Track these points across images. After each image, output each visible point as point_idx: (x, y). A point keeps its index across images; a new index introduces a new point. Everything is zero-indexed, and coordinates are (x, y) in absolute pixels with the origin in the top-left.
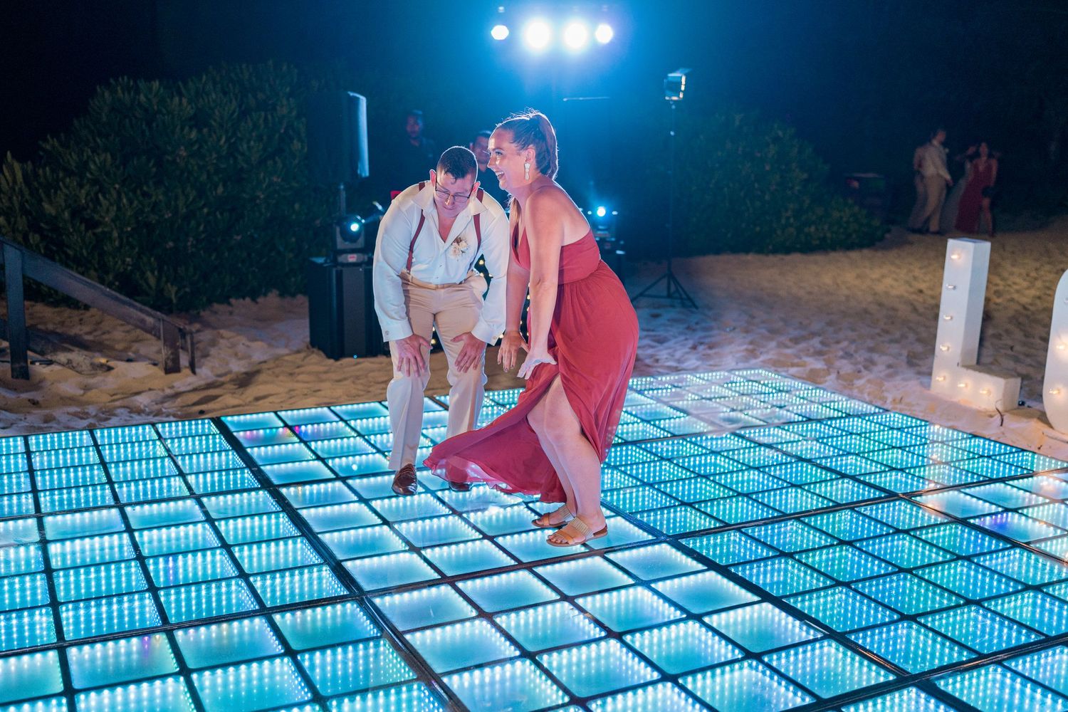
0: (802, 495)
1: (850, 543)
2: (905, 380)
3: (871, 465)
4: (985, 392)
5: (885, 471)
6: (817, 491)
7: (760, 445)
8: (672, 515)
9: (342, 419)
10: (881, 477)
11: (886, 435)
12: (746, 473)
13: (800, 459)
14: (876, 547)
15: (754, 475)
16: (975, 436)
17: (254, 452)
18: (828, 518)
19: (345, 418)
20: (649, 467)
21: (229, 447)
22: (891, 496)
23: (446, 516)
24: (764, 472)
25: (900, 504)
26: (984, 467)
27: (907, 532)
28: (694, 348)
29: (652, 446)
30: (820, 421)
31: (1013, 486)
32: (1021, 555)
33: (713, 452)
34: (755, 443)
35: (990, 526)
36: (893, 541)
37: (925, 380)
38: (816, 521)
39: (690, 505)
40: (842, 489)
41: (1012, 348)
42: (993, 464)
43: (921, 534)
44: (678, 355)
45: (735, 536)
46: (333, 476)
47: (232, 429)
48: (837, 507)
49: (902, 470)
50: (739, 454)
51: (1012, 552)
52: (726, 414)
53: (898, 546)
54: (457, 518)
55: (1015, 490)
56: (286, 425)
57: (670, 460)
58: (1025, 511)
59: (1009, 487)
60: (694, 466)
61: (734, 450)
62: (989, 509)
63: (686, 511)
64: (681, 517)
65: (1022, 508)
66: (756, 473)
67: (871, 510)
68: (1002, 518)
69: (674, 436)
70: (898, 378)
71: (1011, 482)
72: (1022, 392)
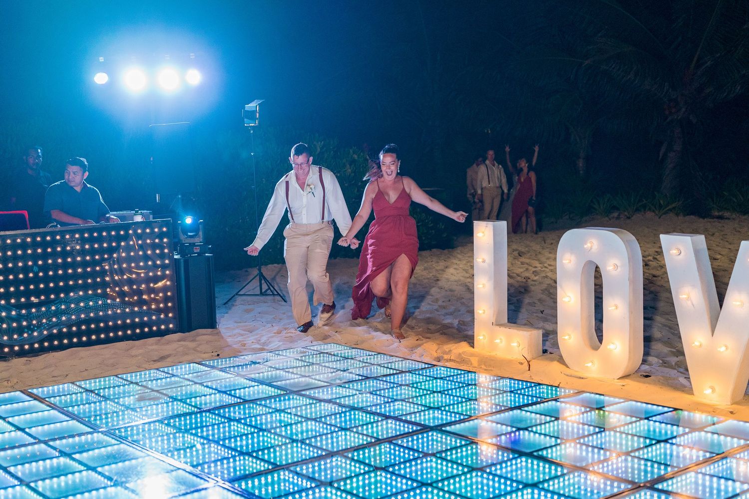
0: (350, 435)
3: (414, 408)
4: (515, 344)
5: (425, 410)
6: (365, 432)
7: (320, 401)
8: (231, 465)
10: (420, 416)
11: (431, 385)
12: (304, 424)
13: (353, 408)
14: (407, 471)
15: (311, 425)
16: (503, 378)
18: (370, 452)
20: (219, 429)
22: (425, 429)
23: (13, 487)
24: (320, 422)
25: (432, 435)
26: (508, 400)
27: (434, 455)
28: (279, 332)
29: (224, 412)
30: (376, 378)
31: (527, 411)
32: (527, 462)
33: (277, 411)
34: (316, 400)
35: (506, 442)
36: (422, 463)
37: (471, 341)
38: (358, 455)
39: (249, 454)
40: (387, 428)
41: (542, 312)
42: (515, 397)
43: (447, 455)
44: (264, 339)
45: (284, 475)
48: (379, 441)
49: (438, 408)
50: (301, 410)
51: (519, 460)
52: (296, 380)
53: (426, 468)
54: (24, 487)
55: (528, 413)
57: (239, 421)
58: (534, 429)
59: (524, 412)
60: (261, 424)
61: (296, 407)
62: (506, 429)
64: (240, 465)
65: (531, 427)
66: (313, 423)
67: (408, 441)
68: (515, 435)
69: (245, 402)
71: (526, 409)
72: (544, 341)
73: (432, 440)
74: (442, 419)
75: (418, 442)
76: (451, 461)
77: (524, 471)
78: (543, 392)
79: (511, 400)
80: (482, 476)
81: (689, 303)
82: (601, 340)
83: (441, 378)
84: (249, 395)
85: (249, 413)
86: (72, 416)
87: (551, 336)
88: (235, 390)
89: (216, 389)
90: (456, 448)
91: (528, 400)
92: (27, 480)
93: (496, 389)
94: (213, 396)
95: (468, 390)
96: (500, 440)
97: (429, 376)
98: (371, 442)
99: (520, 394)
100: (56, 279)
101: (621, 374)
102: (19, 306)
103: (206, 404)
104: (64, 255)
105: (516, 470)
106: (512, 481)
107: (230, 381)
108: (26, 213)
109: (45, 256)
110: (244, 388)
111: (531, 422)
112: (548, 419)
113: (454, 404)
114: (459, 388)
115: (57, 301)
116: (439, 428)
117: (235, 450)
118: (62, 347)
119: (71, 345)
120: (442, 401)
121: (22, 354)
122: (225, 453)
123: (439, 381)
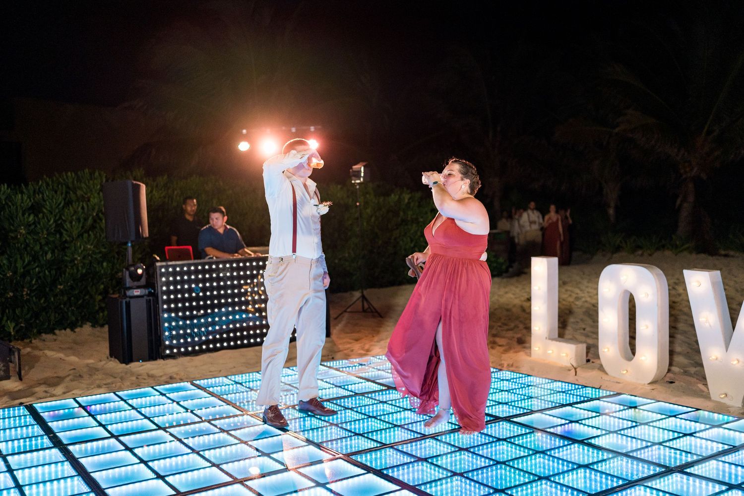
1: (467, 450)
2: (516, 352)
4: (564, 355)
5: (495, 405)
9: (122, 399)
10: (492, 409)
12: (402, 413)
14: (484, 451)
16: (556, 381)
17: (53, 425)
18: (454, 436)
19: (125, 398)
21: (33, 422)
25: (503, 424)
26: (561, 398)
27: (505, 440)
29: (340, 402)
31: (576, 408)
32: (579, 448)
33: (381, 402)
35: (561, 432)
36: (496, 446)
37: (528, 351)
38: (446, 438)
39: (362, 435)
41: (584, 329)
42: (566, 396)
43: (515, 441)
45: (390, 452)
46: (109, 435)
47: (39, 411)
49: (506, 404)
50: (399, 402)
51: (572, 446)
53: (499, 450)
54: (195, 455)
55: (578, 410)
56: (80, 406)
57: (352, 409)
58: (583, 422)
59: (574, 408)
60: (369, 412)
61: (395, 400)
62: (560, 422)
63: (358, 438)
64: (355, 443)
65: (581, 420)
68: (568, 427)
69: (356, 394)
70: (511, 351)
71: (576, 406)
72: (587, 353)
73: (503, 428)
74: (509, 412)
75: (491, 430)
76: (518, 445)
77: (576, 454)
78: (588, 393)
79: (563, 399)
80: (544, 458)
81: (707, 325)
82: (634, 353)
83: (507, 380)
84: (358, 390)
85: (359, 403)
86: (228, 403)
87: (592, 349)
88: (348, 385)
89: (333, 384)
90: (522, 435)
91: (577, 399)
92: (198, 450)
93: (551, 390)
94: (331, 389)
95: (528, 389)
96: (557, 430)
97: (497, 378)
98: (455, 429)
99: (571, 394)
100: (212, 298)
101: (650, 380)
102: (184, 318)
103: (326, 395)
104: (218, 279)
105: (571, 454)
106: (568, 462)
107: (343, 378)
108: (191, 248)
109: (204, 281)
110: (355, 384)
111: (580, 417)
112: (594, 414)
113: (518, 401)
114: (522, 388)
115: (213, 315)
116: (508, 419)
117: (350, 431)
118: (216, 350)
119: (222, 348)
120: (508, 398)
121: (187, 354)
122: (343, 434)
123: (505, 382)
